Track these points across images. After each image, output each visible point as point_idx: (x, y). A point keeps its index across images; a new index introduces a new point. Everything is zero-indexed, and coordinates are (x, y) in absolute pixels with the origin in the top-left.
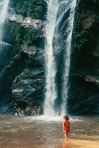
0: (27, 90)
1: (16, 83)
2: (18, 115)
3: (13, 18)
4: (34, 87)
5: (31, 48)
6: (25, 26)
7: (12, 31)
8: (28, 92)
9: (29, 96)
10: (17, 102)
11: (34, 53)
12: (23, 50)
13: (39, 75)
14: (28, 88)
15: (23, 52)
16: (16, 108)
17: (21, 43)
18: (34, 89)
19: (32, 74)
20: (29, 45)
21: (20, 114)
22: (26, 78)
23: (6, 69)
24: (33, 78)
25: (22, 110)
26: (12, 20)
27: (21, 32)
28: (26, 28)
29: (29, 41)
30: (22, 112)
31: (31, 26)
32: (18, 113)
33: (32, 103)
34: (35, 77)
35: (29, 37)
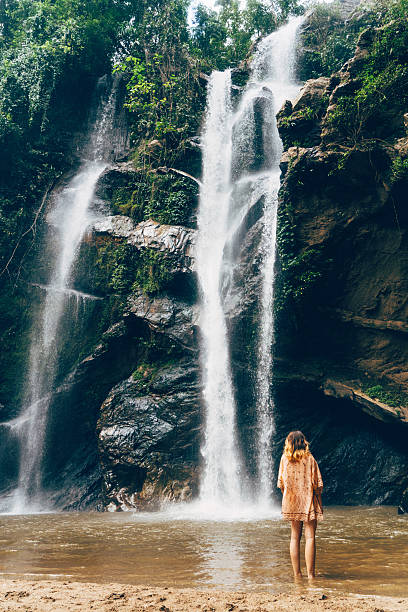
0: (147, 428)
1: (113, 407)
2: (119, 510)
3: (106, 224)
4: (166, 418)
5: (156, 303)
6: (140, 243)
7: (101, 260)
8: (148, 434)
9: (152, 448)
10: (115, 469)
11: (167, 316)
12: (132, 310)
13: (181, 380)
14: (150, 423)
15: (132, 315)
16: (111, 489)
17: (127, 291)
18: (167, 427)
19: (161, 379)
20: (152, 295)
21: (123, 507)
22: (143, 393)
23: (82, 367)
24: (162, 391)
25: (130, 493)
26: (103, 230)
27: (127, 262)
28: (143, 248)
29: (150, 285)
30: (132, 500)
31: (156, 243)
32: (118, 504)
33: (161, 471)
34: (169, 388)
35: (151, 274)
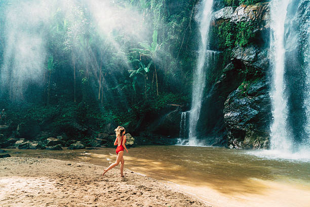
0: (245, 113)
1: (229, 103)
2: (234, 147)
3: (220, 14)
4: (255, 108)
5: (247, 50)
6: (237, 20)
7: (220, 33)
8: (247, 115)
9: (248, 122)
10: (232, 130)
11: (252, 56)
12: (235, 56)
13: (261, 89)
14: (247, 110)
15: (235, 59)
16: (230, 139)
17: (233, 46)
18: (255, 112)
19: (252, 89)
20: (244, 46)
21: (236, 146)
22: (244, 96)
23: (216, 85)
24: (253, 95)
25: (239, 141)
26: (219, 17)
27: (231, 31)
28: (238, 22)
29: (243, 41)
30: (240, 144)
31: (244, 18)
32: (234, 145)
33: (253, 132)
34: (256, 93)
35: (243, 35)
